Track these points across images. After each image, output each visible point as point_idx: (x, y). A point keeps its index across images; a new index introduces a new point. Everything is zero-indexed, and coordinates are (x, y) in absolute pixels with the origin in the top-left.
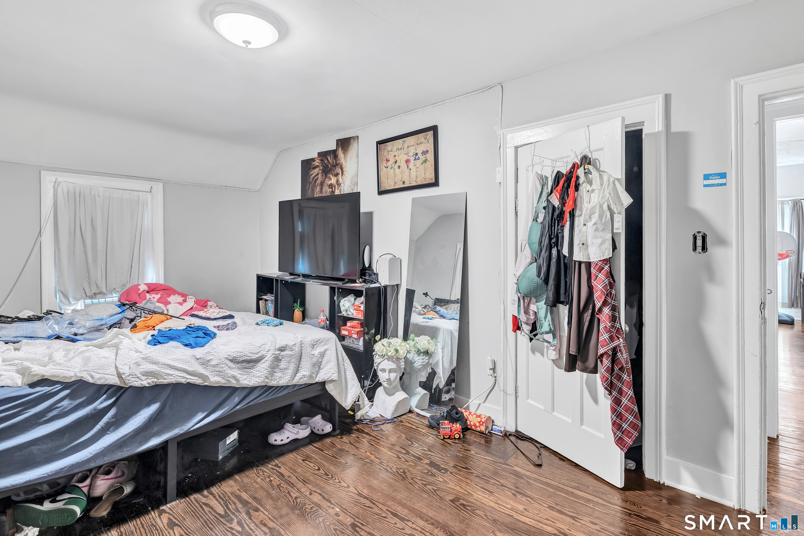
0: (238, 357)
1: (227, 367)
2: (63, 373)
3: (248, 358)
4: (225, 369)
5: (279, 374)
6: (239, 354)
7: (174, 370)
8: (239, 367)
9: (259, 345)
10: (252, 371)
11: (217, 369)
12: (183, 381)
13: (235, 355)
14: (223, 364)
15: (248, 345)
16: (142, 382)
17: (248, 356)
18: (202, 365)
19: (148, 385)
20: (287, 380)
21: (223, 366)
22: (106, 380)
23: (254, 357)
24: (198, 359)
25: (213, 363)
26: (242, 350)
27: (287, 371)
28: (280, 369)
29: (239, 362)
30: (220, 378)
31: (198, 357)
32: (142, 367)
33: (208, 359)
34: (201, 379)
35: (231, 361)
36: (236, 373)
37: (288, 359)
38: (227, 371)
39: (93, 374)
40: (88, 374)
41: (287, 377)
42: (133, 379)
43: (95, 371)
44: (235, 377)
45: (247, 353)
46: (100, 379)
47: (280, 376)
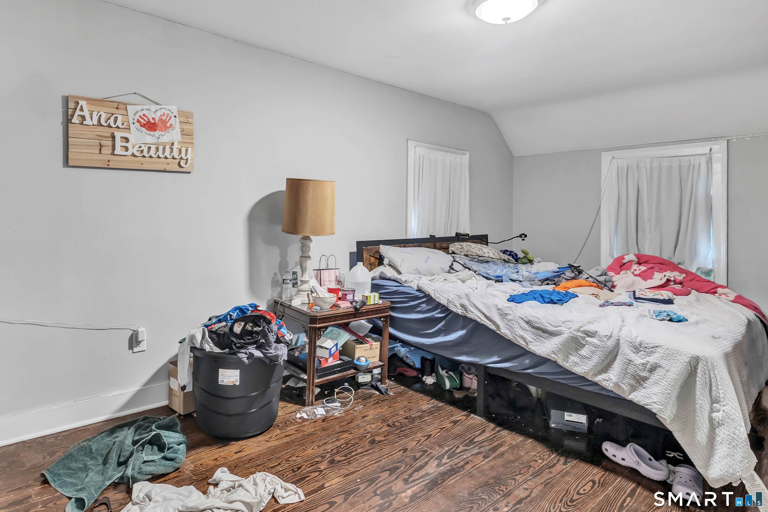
0: (533, 321)
1: (518, 326)
2: (425, 287)
3: (543, 327)
4: (515, 326)
5: (574, 358)
6: (536, 320)
7: (477, 310)
8: (534, 332)
9: (564, 319)
10: (546, 341)
11: (510, 324)
12: (479, 320)
13: (531, 319)
14: (515, 321)
15: (551, 316)
16: (457, 310)
17: (545, 325)
18: (501, 315)
19: (461, 314)
20: (584, 371)
21: (514, 323)
22: (440, 300)
23: (551, 328)
24: (499, 309)
25: (509, 317)
26: (540, 317)
27: (588, 362)
28: (579, 354)
29: (534, 327)
30: (510, 333)
31: (499, 307)
32: (462, 300)
33: (506, 312)
34: (494, 326)
35: (528, 323)
36: (529, 336)
37: (593, 348)
38: (516, 329)
39: (436, 293)
40: (434, 293)
41: (584, 368)
42: (452, 305)
43: (438, 292)
44: (524, 339)
45: (544, 321)
46: (438, 298)
47: (575, 361)
